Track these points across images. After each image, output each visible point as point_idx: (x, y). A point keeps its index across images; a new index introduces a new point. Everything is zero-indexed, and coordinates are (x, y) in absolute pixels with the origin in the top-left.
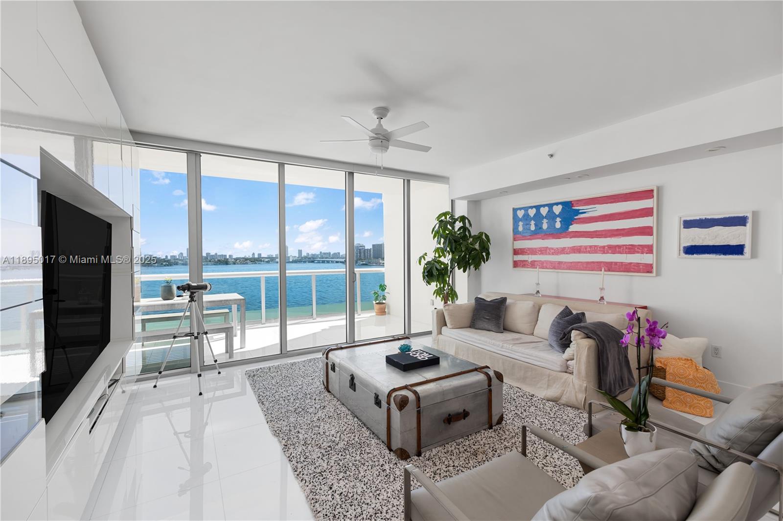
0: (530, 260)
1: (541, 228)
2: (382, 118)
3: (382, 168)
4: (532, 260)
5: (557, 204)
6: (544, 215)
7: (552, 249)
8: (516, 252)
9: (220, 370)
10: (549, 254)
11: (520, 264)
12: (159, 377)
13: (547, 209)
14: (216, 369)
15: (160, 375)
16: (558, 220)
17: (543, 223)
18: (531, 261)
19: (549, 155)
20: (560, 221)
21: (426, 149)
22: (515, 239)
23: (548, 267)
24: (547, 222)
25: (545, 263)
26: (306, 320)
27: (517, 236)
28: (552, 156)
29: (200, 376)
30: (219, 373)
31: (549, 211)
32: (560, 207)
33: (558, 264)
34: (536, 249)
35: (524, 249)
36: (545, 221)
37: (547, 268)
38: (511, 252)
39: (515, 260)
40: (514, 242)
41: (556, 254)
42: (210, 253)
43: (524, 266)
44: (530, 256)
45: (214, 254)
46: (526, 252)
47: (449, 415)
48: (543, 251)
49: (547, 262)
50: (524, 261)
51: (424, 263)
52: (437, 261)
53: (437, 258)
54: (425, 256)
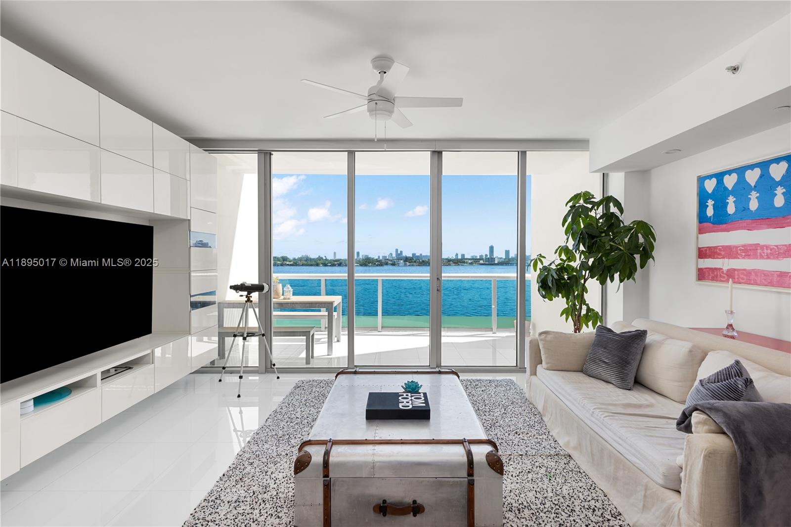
0: (725, 268)
1: (746, 209)
2: (385, 73)
3: (376, 140)
4: (729, 268)
5: (777, 160)
6: (753, 184)
7: (767, 247)
8: (703, 253)
9: (279, 375)
10: (762, 257)
11: (709, 275)
12: (223, 372)
13: (757, 172)
14: (275, 373)
15: (224, 370)
16: (780, 190)
17: (750, 199)
18: (728, 270)
19: (728, 69)
20: (783, 194)
21: (457, 102)
22: (701, 231)
23: (759, 282)
24: (757, 198)
25: (753, 274)
26: (425, 332)
27: (704, 223)
28: (735, 69)
29: (241, 377)
30: (278, 378)
31: (761, 176)
32: (784, 165)
33: (778, 276)
34: (736, 247)
35: (716, 248)
36: (754, 195)
37: (756, 284)
38: (694, 253)
39: (699, 267)
40: (700, 236)
41: (774, 258)
42: (415, 254)
43: (715, 279)
44: (726, 260)
45: (419, 255)
46: (719, 254)
47: (384, 501)
48: (750, 251)
49: (757, 272)
50: (716, 269)
51: (540, 269)
52: (565, 266)
53: (565, 261)
54: (541, 258)
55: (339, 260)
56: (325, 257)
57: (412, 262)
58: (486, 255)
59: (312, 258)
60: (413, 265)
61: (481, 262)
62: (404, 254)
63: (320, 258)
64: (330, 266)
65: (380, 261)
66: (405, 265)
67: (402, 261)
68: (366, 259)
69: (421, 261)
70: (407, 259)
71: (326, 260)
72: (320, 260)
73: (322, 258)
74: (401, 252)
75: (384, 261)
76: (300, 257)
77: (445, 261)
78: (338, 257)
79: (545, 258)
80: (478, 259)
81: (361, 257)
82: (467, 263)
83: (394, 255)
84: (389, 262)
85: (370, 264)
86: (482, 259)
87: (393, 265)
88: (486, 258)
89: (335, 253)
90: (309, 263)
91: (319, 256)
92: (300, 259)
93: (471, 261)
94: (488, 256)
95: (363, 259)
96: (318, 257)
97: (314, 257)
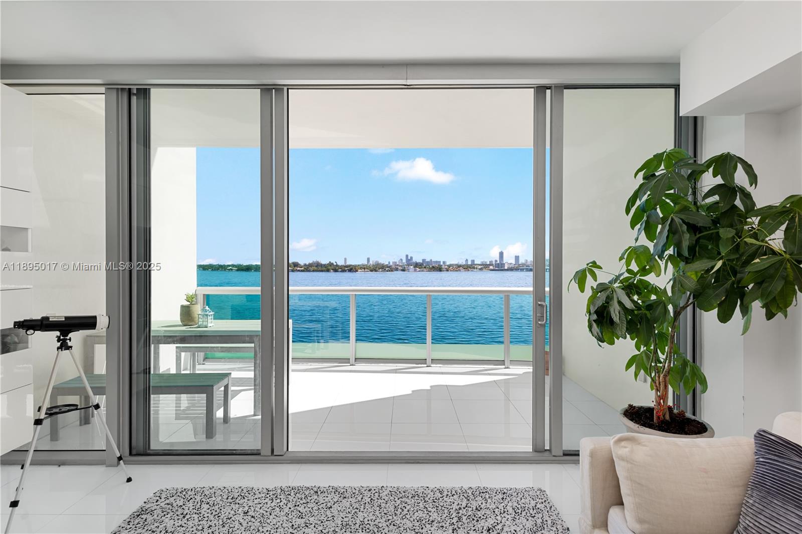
30: (129, 480)
51: (592, 287)
52: (635, 282)
53: (635, 274)
54: (594, 269)
55: (350, 266)
56: (336, 262)
57: (422, 268)
58: (496, 261)
59: (323, 263)
60: (423, 271)
61: (491, 267)
62: (414, 260)
63: (331, 264)
64: (341, 271)
65: (390, 266)
66: (415, 270)
67: (412, 267)
68: (376, 265)
69: (431, 266)
70: (417, 265)
71: (337, 265)
72: (331, 266)
73: (333, 264)
74: (411, 258)
75: (393, 267)
76: (311, 262)
77: (455, 267)
78: (348, 263)
79: (601, 268)
80: (488, 265)
81: (371, 262)
82: (477, 268)
83: (404, 261)
84: (400, 268)
85: (381, 270)
86: (492, 265)
87: (403, 270)
88: (496, 264)
89: (345, 259)
90: (320, 268)
91: (330, 262)
92: (310, 265)
93: (481, 267)
94: (498, 262)
95: (373, 265)
96: (328, 262)
97: (325, 263)
